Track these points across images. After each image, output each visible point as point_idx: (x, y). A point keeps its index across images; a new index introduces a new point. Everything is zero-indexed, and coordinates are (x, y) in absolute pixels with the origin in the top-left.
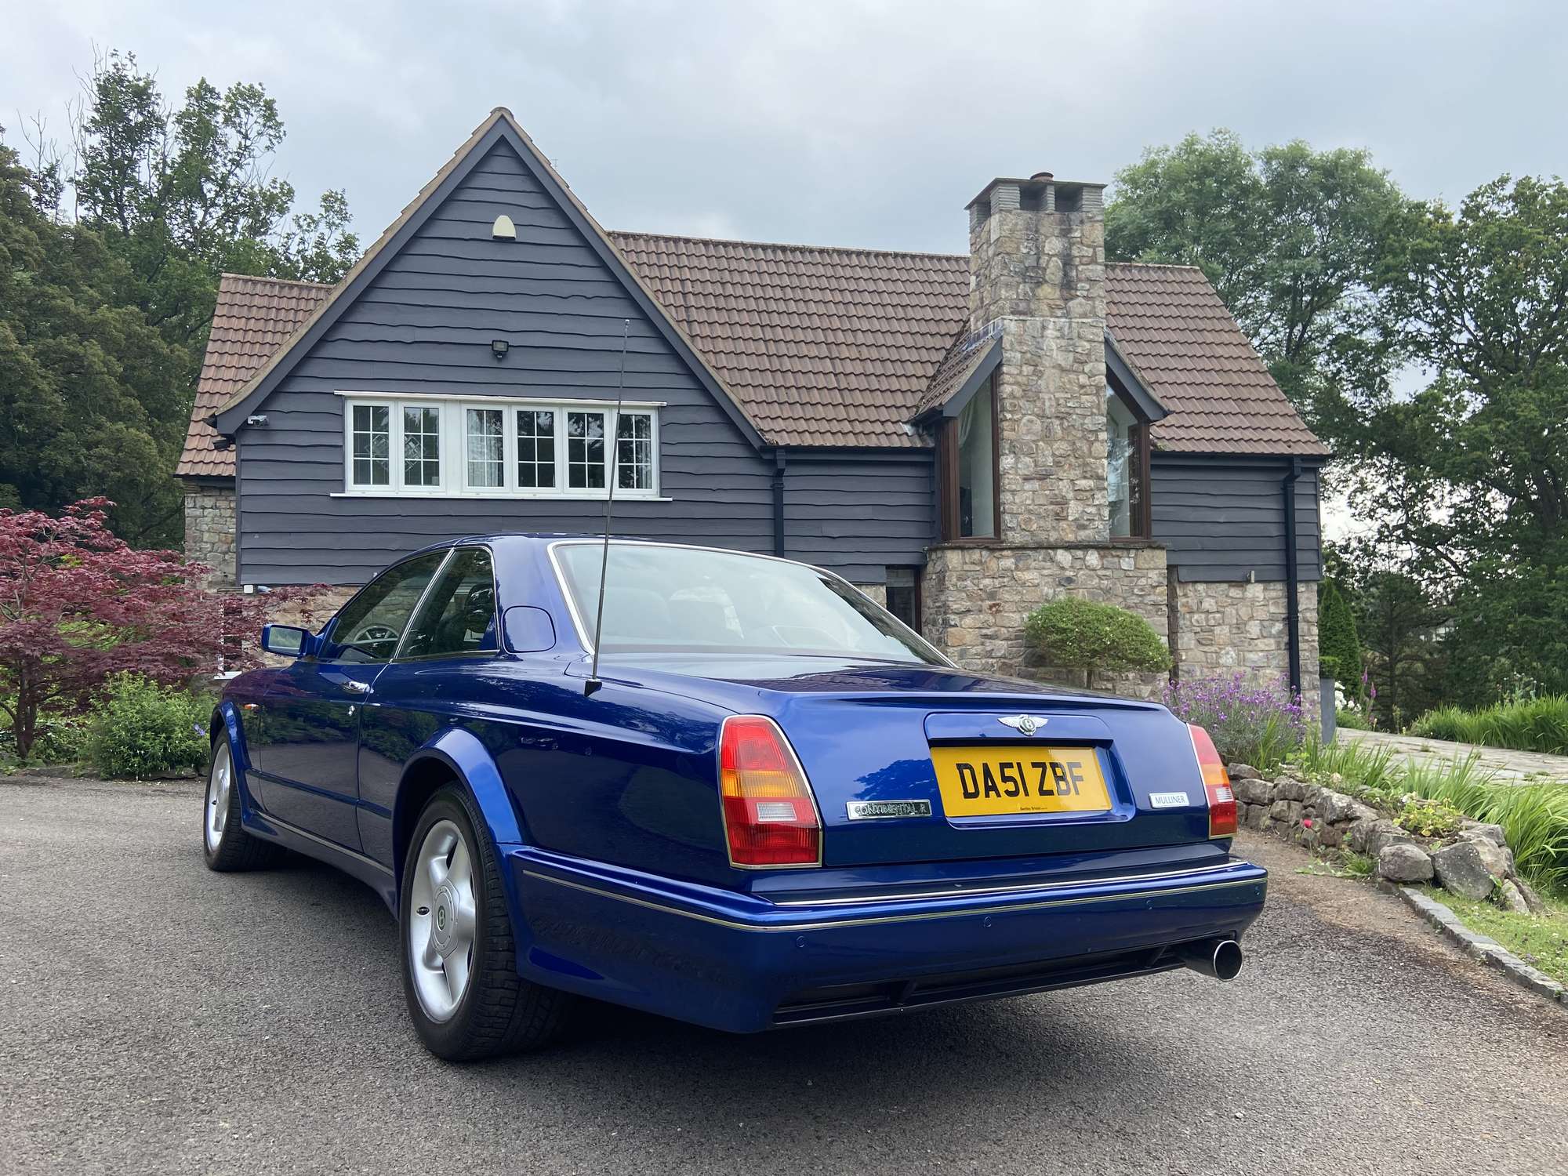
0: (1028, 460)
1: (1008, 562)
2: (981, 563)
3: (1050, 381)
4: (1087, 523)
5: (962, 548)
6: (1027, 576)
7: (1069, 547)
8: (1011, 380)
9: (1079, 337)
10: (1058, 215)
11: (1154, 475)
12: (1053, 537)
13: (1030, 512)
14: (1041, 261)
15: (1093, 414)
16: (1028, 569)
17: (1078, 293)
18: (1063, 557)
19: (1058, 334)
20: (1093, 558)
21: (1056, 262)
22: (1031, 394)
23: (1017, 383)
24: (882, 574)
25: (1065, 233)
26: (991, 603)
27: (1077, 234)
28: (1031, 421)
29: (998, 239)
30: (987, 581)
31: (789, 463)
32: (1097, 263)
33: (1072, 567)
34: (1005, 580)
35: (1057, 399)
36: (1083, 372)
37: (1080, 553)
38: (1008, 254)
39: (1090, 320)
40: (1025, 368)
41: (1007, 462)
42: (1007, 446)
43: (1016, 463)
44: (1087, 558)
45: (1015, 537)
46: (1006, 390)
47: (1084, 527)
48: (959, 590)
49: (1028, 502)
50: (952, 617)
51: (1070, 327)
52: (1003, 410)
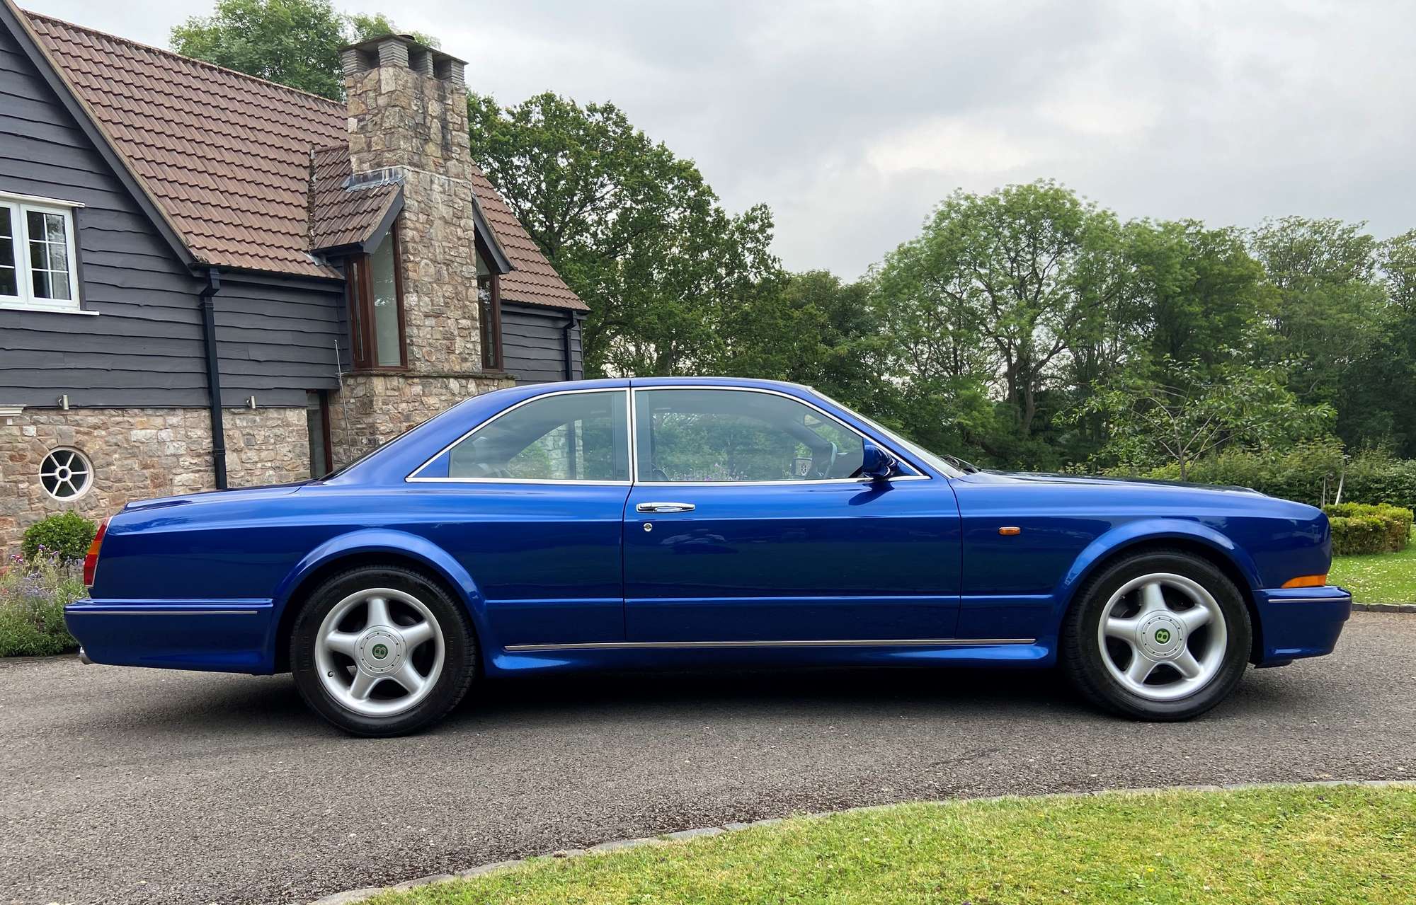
0: (427, 299)
1: (418, 389)
2: (398, 389)
3: (438, 230)
4: (467, 356)
5: (384, 376)
6: (431, 401)
7: (457, 377)
8: (412, 226)
9: (455, 195)
10: (435, 81)
11: (505, 319)
12: (446, 367)
13: (430, 345)
14: (427, 120)
15: (467, 263)
16: (431, 395)
17: (453, 155)
18: (454, 384)
19: (441, 189)
20: (472, 386)
21: (435, 125)
22: (426, 240)
23: (415, 229)
24: (303, 398)
25: (442, 99)
26: (407, 424)
27: (450, 102)
28: (428, 265)
29: (392, 92)
30: (404, 405)
31: (223, 283)
32: (464, 131)
33: (459, 393)
34: (417, 404)
35: (444, 247)
36: (460, 226)
37: (464, 382)
38: (402, 107)
39: (462, 181)
40: (421, 215)
41: (411, 299)
42: (412, 285)
43: (419, 301)
44: (469, 386)
45: (422, 367)
46: (409, 234)
47: (465, 360)
48: (384, 414)
49: (429, 336)
50: (381, 437)
51: (449, 185)
52: (406, 251)
